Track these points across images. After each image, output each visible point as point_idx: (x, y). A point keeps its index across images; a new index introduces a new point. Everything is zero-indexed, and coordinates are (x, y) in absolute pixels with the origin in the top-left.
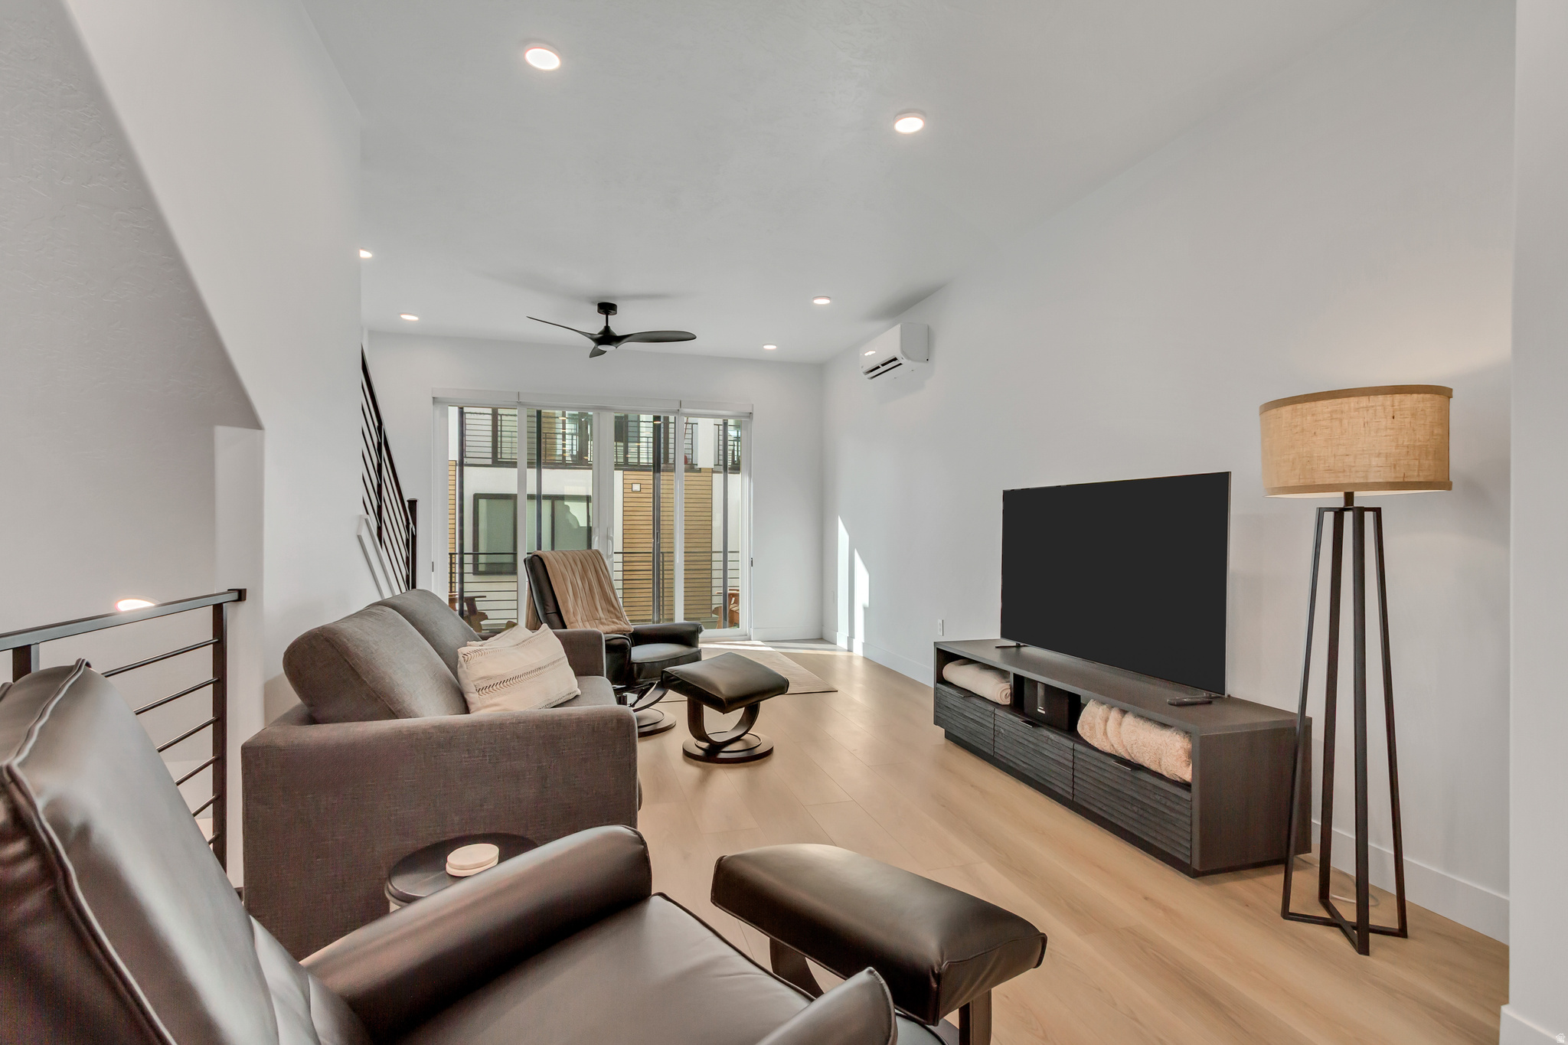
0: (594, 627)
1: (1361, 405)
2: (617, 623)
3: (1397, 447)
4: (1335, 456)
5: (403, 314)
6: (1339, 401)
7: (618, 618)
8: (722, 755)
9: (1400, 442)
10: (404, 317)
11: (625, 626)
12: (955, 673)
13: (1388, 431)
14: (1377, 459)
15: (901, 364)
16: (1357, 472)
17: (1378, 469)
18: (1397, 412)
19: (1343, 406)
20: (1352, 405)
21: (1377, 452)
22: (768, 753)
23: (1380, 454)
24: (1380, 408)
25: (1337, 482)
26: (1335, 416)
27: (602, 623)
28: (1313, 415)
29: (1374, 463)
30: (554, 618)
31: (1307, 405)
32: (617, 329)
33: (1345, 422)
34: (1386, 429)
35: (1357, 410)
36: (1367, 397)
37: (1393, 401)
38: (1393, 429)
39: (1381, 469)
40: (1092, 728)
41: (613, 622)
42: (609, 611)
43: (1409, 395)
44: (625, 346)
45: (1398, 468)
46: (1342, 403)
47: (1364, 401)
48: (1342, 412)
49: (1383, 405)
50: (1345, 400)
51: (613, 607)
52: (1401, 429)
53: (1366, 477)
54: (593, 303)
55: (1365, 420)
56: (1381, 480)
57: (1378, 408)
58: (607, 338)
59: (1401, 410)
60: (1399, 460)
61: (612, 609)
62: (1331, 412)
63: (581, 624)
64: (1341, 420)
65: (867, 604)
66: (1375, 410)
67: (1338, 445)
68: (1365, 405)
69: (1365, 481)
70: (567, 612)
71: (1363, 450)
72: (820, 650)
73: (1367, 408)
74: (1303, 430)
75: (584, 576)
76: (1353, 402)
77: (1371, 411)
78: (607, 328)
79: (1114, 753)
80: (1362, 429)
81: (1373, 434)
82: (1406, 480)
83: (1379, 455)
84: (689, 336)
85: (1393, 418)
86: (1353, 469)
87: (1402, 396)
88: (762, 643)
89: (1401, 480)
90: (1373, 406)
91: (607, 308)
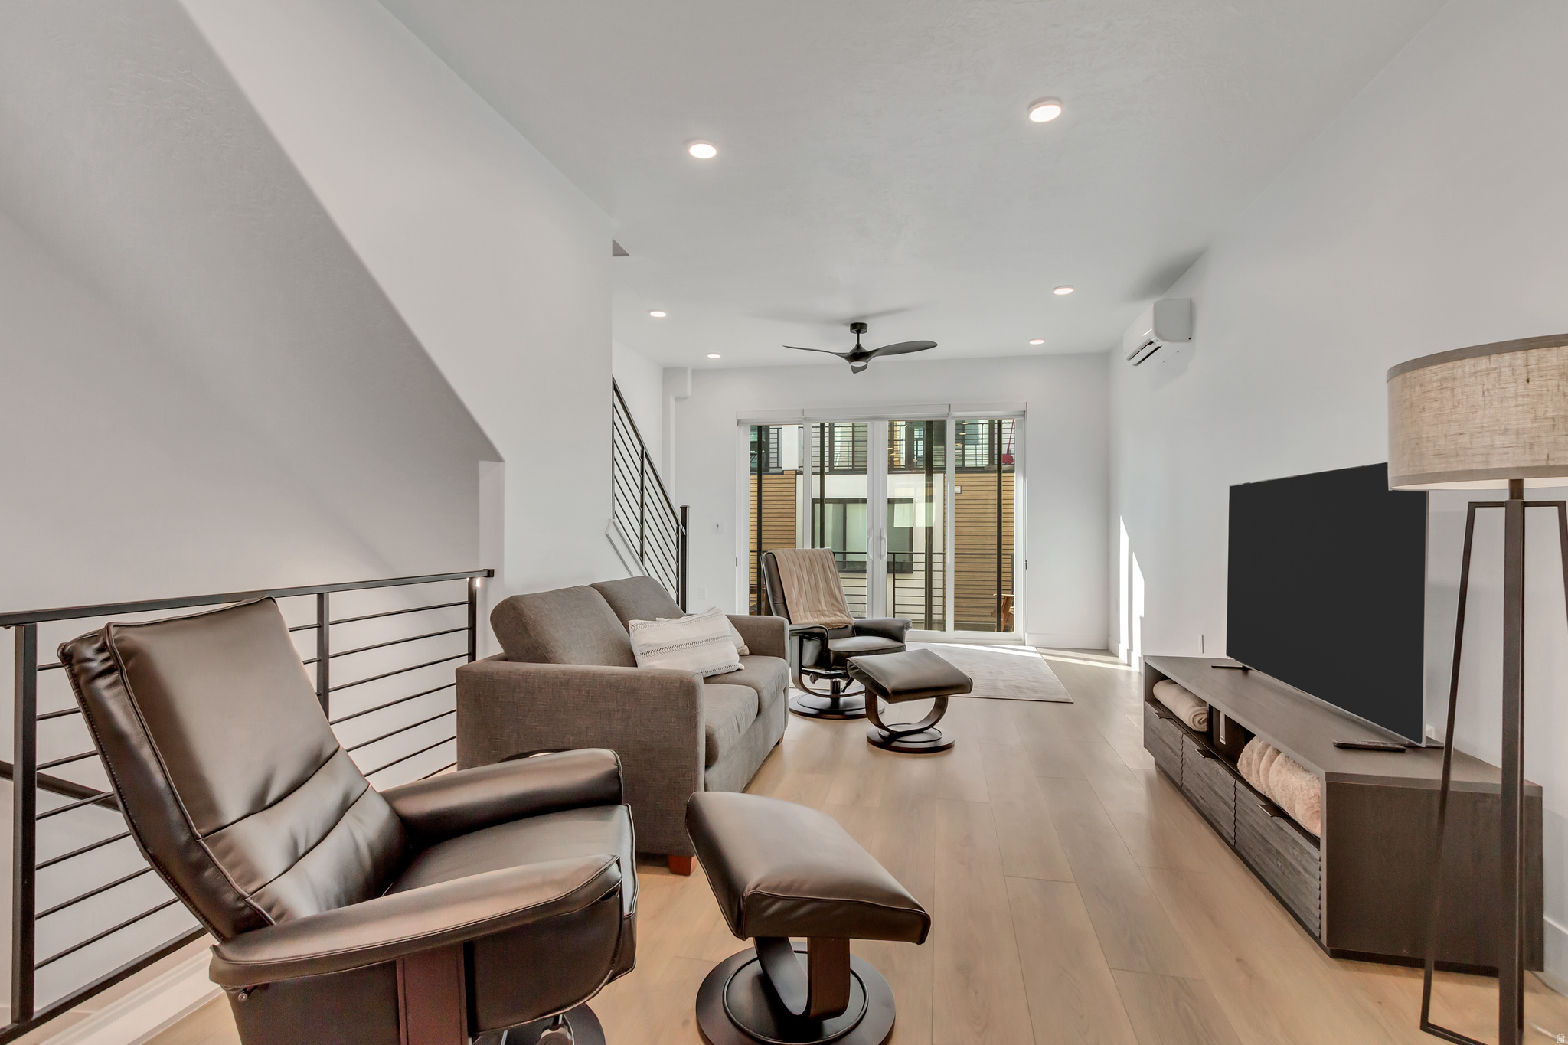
0: (815, 617)
1: (1479, 368)
2: (838, 616)
3: (1535, 419)
4: (1446, 436)
5: (710, 354)
6: (1450, 365)
7: (840, 611)
8: (896, 744)
9: (1540, 413)
10: (710, 356)
11: (846, 619)
12: (1162, 692)
13: (1520, 399)
14: (1502, 437)
15: (1158, 348)
16: (1474, 455)
17: (1505, 450)
18: (1536, 373)
19: (1455, 371)
20: (1467, 369)
21: (1503, 428)
22: (948, 747)
23: (1506, 430)
24: (1507, 369)
25: (1449, 470)
26: (1445, 385)
27: (823, 615)
28: (1422, 385)
29: (1498, 443)
30: (781, 607)
31: (1416, 373)
32: (867, 347)
33: (1458, 391)
34: (1517, 396)
35: (1473, 374)
36: (1487, 357)
37: (1527, 359)
38: (1528, 396)
39: (1510, 450)
40: (1249, 764)
41: (835, 615)
42: (832, 605)
43: (1555, 350)
44: (874, 360)
45: (1536, 449)
46: (1453, 368)
47: (1483, 363)
48: (1454, 379)
49: (1510, 366)
50: (1459, 363)
51: (837, 600)
52: (1541, 395)
53: (1487, 462)
54: (846, 324)
55: (1485, 387)
56: (1509, 465)
57: (1503, 369)
58: (858, 355)
59: (1539, 370)
60: (1539, 437)
61: (835, 603)
62: (1441, 380)
63: (802, 614)
64: (1452, 389)
65: (1143, 615)
66: (1499, 374)
67: (1450, 421)
68: (1484, 367)
69: (1486, 467)
70: (791, 602)
71: (1483, 427)
72: (1097, 662)
73: (1487, 372)
74: (1411, 405)
75: (811, 571)
76: (1468, 364)
77: (1493, 375)
78: (858, 346)
79: (1268, 794)
80: (1481, 399)
81: (1496, 404)
82: (1551, 463)
83: (1506, 432)
84: (934, 344)
85: (1528, 381)
86: (1469, 452)
87: (1543, 352)
88: (1034, 649)
89: (1543, 464)
90: (1495, 369)
91: (858, 328)
